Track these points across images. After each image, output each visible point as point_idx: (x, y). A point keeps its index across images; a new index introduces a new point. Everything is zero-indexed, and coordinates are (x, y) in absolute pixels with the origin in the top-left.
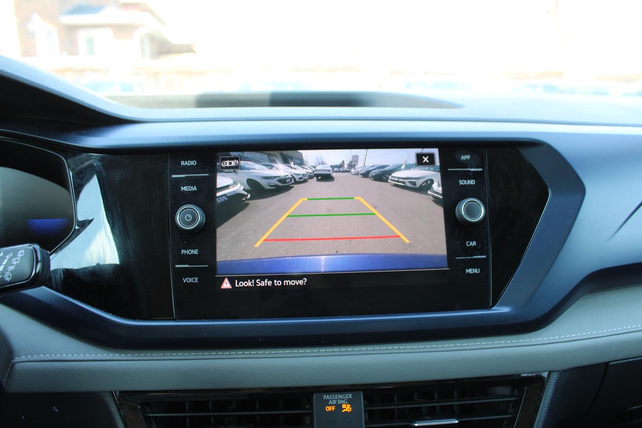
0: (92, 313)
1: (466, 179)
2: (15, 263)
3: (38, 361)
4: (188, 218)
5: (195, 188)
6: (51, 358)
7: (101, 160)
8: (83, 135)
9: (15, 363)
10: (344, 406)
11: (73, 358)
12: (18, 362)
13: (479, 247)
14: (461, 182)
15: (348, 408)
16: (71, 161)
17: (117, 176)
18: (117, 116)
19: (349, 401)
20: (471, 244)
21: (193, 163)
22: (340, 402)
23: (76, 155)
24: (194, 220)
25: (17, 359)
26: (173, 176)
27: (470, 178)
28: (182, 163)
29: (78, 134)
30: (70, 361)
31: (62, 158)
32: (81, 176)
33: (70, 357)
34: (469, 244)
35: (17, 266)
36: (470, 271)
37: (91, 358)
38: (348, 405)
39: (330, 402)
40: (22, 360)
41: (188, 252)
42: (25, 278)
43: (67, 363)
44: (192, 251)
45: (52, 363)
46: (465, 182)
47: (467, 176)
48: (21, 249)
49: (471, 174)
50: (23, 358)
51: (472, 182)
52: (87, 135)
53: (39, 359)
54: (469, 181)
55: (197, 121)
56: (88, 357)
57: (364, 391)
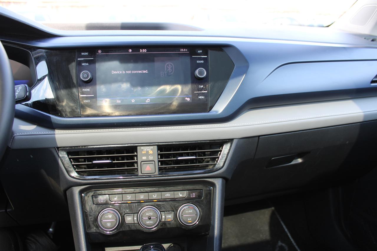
0: (46, 115)
1: (200, 60)
2: (18, 92)
3: (24, 135)
4: (85, 76)
5: (88, 64)
6: (30, 134)
7: (46, 52)
8: (38, 42)
9: (15, 136)
10: (149, 151)
11: (39, 134)
12: (16, 136)
13: (204, 88)
14: (198, 62)
15: (151, 152)
16: (33, 53)
17: (55, 59)
18: (53, 34)
19: (152, 149)
20: (201, 86)
21: (87, 54)
22: (148, 150)
23: (36, 50)
24: (88, 77)
25: (15, 135)
26: (78, 59)
27: (201, 60)
28: (82, 54)
29: (36, 41)
30: (38, 135)
31: (29, 51)
32: (38, 59)
33: (37, 133)
34: (200, 86)
35: (19, 93)
36: (200, 97)
37: (46, 133)
38: (151, 151)
39: (144, 150)
40: (18, 135)
41: (85, 90)
42: (22, 97)
43: (36, 136)
44: (87, 90)
45: (30, 136)
46: (199, 61)
47: (200, 59)
48: (20, 86)
49: (202, 58)
50: (18, 134)
51: (202, 62)
52: (40, 42)
53: (24, 134)
54: (201, 61)
55: (87, 36)
56: (45, 133)
57: (158, 145)
